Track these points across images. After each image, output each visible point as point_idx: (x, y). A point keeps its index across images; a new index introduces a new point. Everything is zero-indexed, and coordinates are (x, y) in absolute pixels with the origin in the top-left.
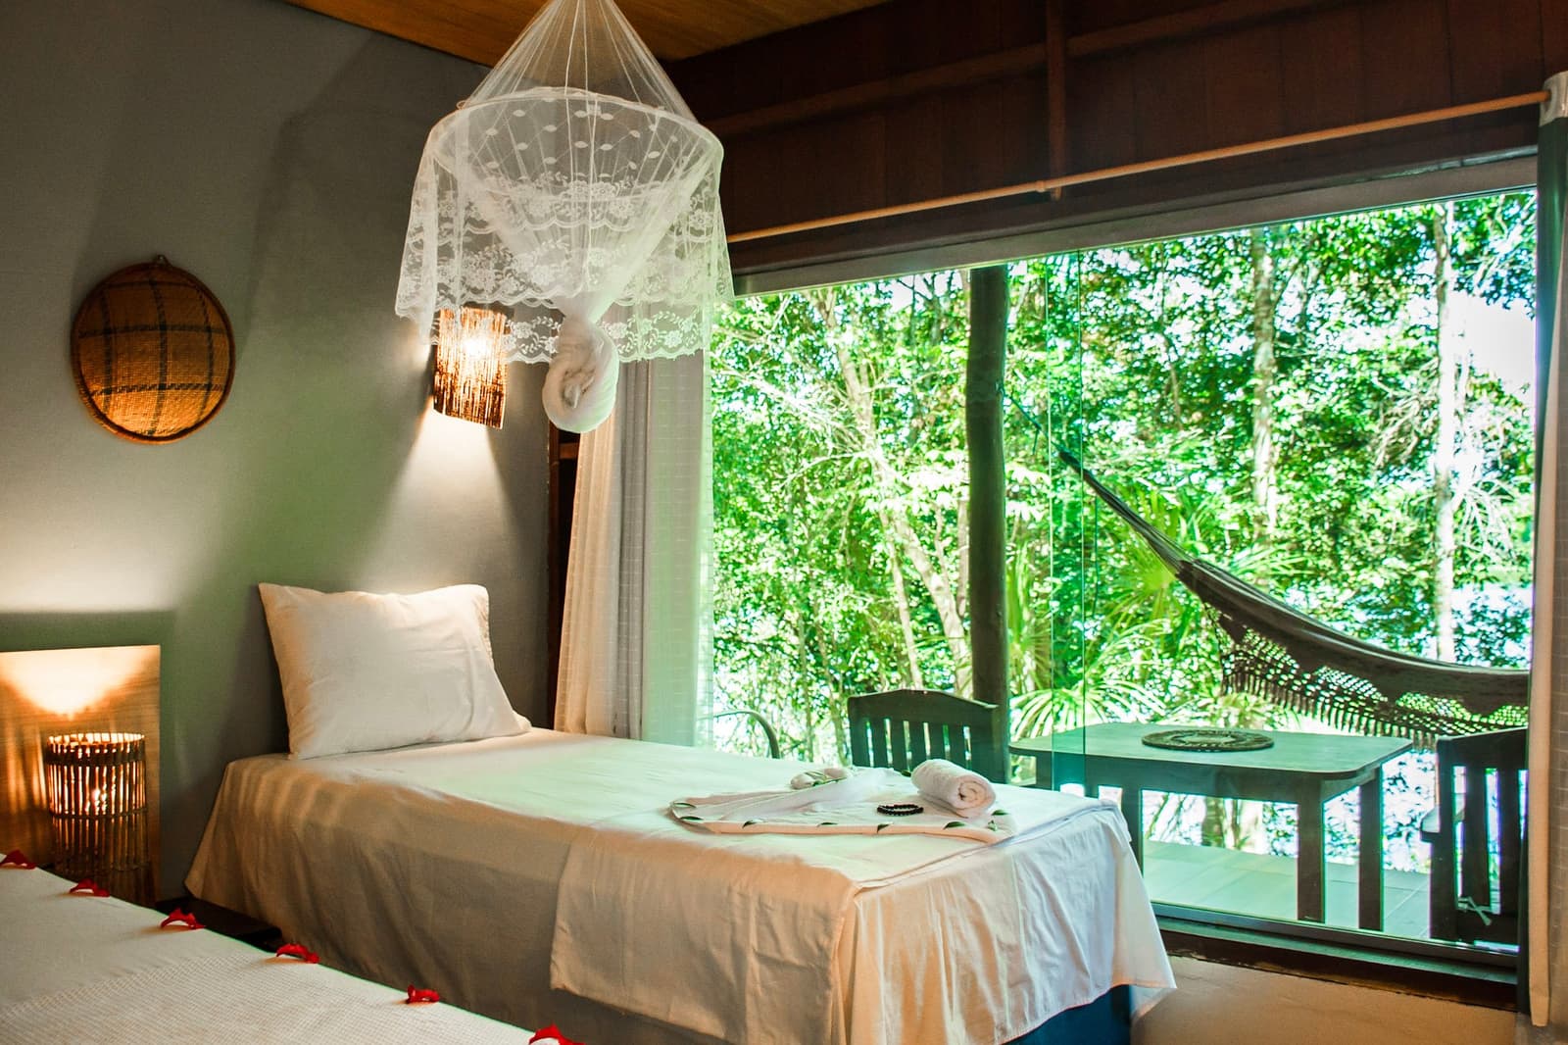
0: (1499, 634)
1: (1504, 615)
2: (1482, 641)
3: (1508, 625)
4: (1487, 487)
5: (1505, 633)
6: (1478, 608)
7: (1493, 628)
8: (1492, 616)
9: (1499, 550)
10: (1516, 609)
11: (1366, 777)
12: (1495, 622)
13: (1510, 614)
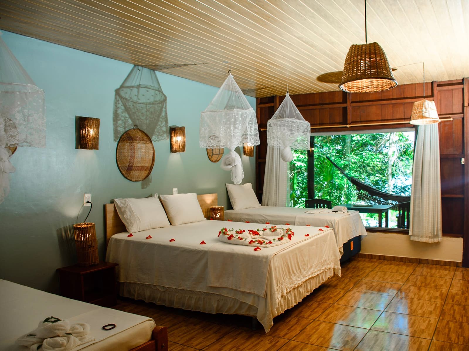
0: (400, 192)
1: (401, 187)
2: (396, 193)
3: (402, 189)
4: (399, 158)
5: (401, 191)
6: (395, 185)
7: (398, 190)
8: (398, 187)
9: (401, 173)
10: (404, 185)
11: (386, 211)
12: (399, 189)
13: (403, 187)
